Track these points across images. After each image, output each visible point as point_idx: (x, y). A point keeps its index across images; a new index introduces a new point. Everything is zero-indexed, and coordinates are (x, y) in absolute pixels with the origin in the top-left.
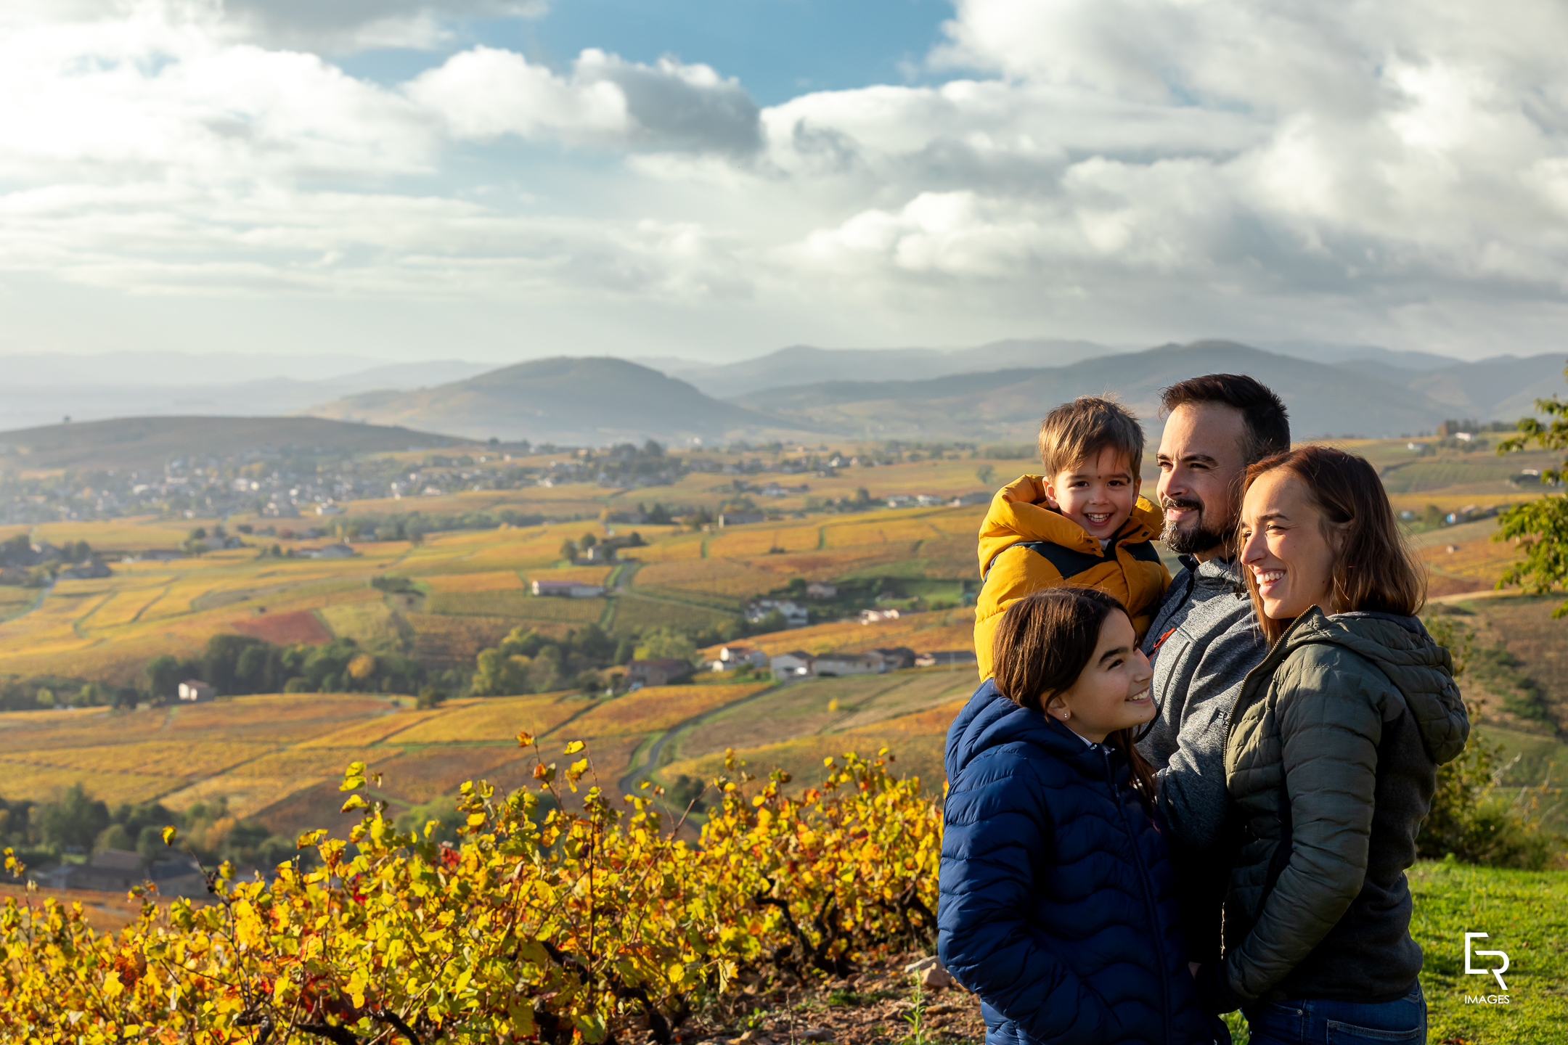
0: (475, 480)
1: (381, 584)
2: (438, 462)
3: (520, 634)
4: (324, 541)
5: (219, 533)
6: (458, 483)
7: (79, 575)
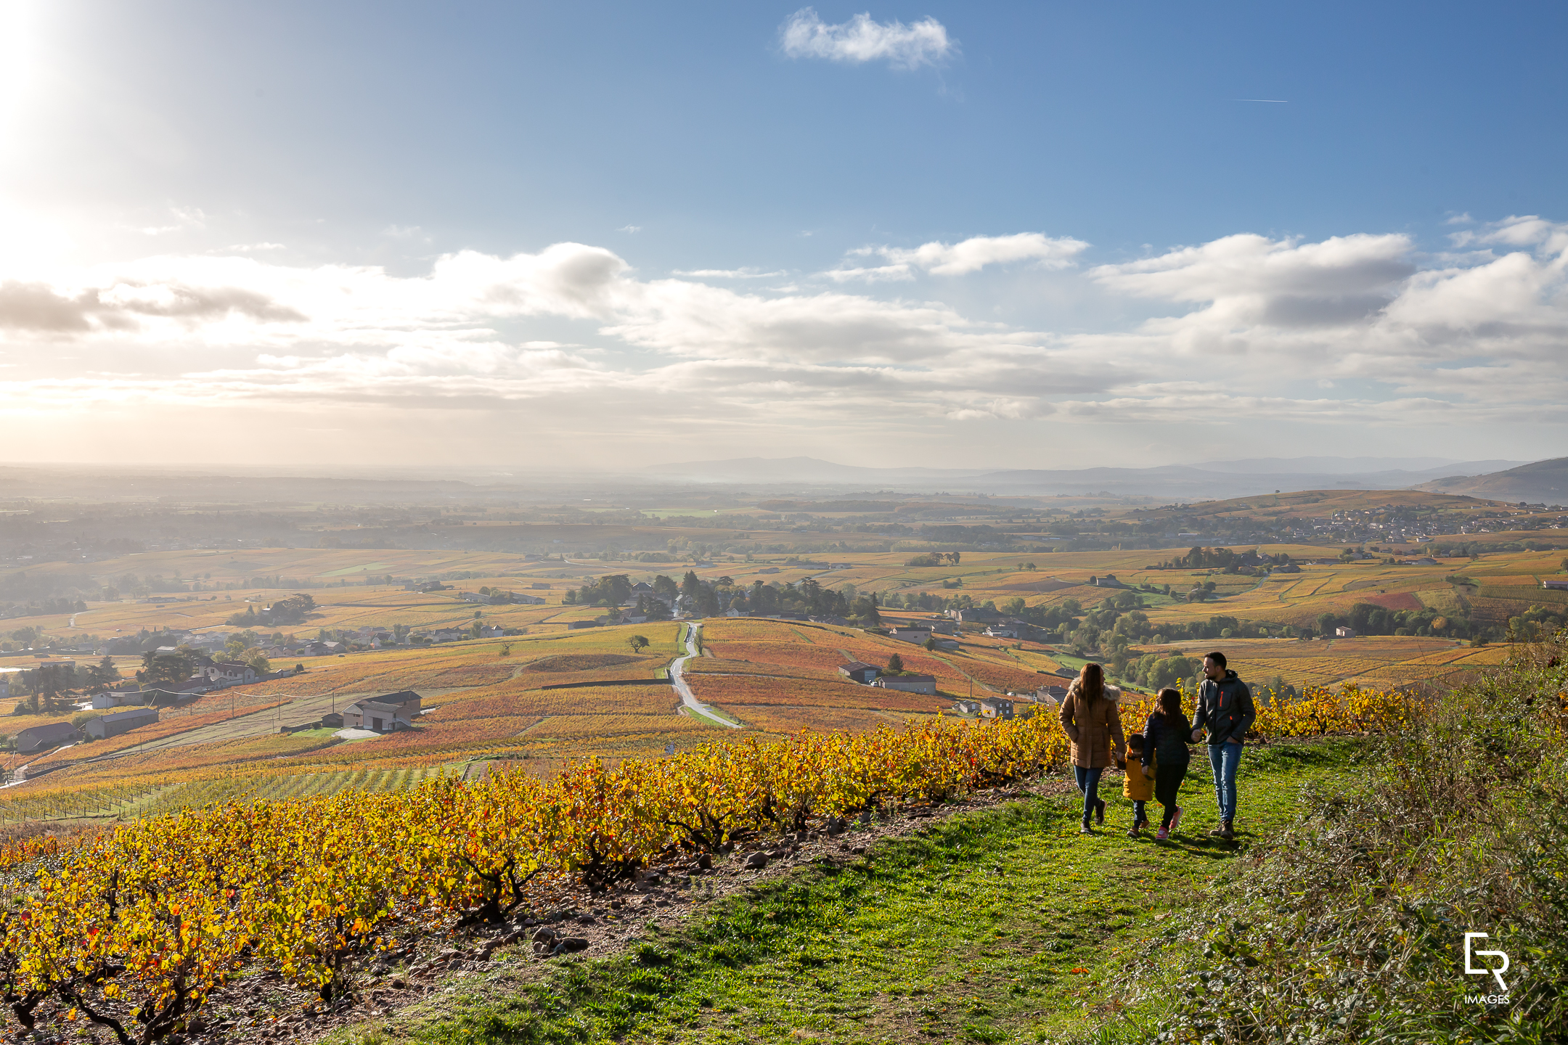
0: (1511, 525)
1: (1451, 580)
2: (1489, 514)
3: (1535, 609)
4: (1419, 557)
5: (1360, 551)
6: (1501, 526)
7: (1282, 571)
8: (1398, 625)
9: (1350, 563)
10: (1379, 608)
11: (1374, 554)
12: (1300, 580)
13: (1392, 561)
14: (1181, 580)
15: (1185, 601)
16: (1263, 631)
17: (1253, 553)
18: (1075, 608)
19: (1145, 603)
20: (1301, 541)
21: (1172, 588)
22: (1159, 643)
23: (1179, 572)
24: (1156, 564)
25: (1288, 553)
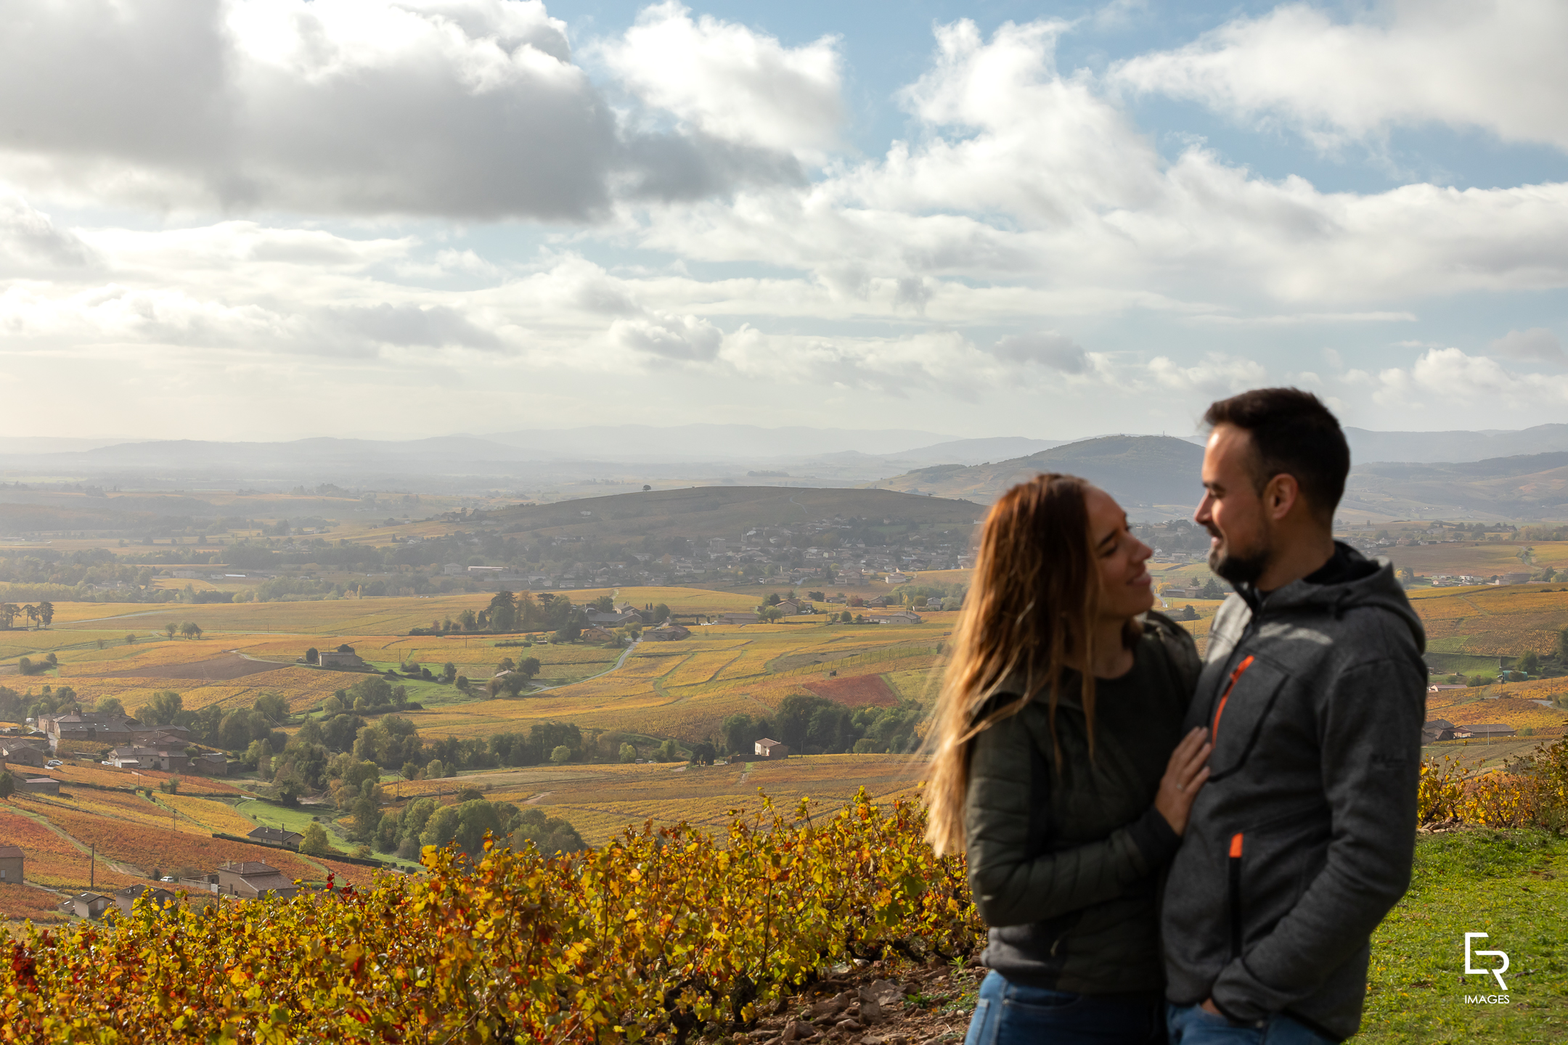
4: (892, 610)
5: (791, 599)
7: (660, 636)
8: (859, 734)
9: (776, 621)
10: (827, 704)
12: (691, 653)
13: (846, 617)
14: (476, 655)
15: (484, 696)
16: (625, 749)
17: (606, 605)
18: (278, 711)
19: (411, 700)
20: (690, 580)
21: (460, 671)
22: (438, 776)
23: (473, 640)
24: (430, 626)
25: (668, 603)
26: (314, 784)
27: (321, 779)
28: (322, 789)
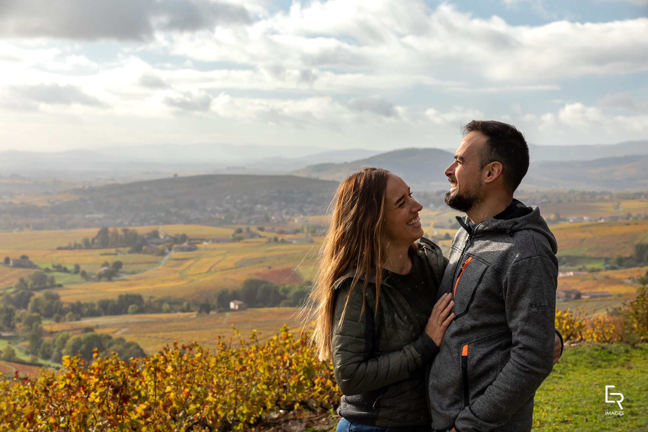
4: (299, 235)
5: (249, 230)
7: (182, 250)
8: (283, 298)
9: (241, 241)
10: (265, 282)
11: (261, 233)
12: (197, 258)
13: (276, 240)
14: (90, 259)
15: (95, 280)
16: (166, 306)
17: (155, 234)
19: (57, 283)
20: (198, 221)
21: (82, 268)
22: (71, 320)
23: (88, 252)
24: (66, 245)
25: (187, 233)
26: (9, 326)
27: (12, 323)
28: (12, 328)
